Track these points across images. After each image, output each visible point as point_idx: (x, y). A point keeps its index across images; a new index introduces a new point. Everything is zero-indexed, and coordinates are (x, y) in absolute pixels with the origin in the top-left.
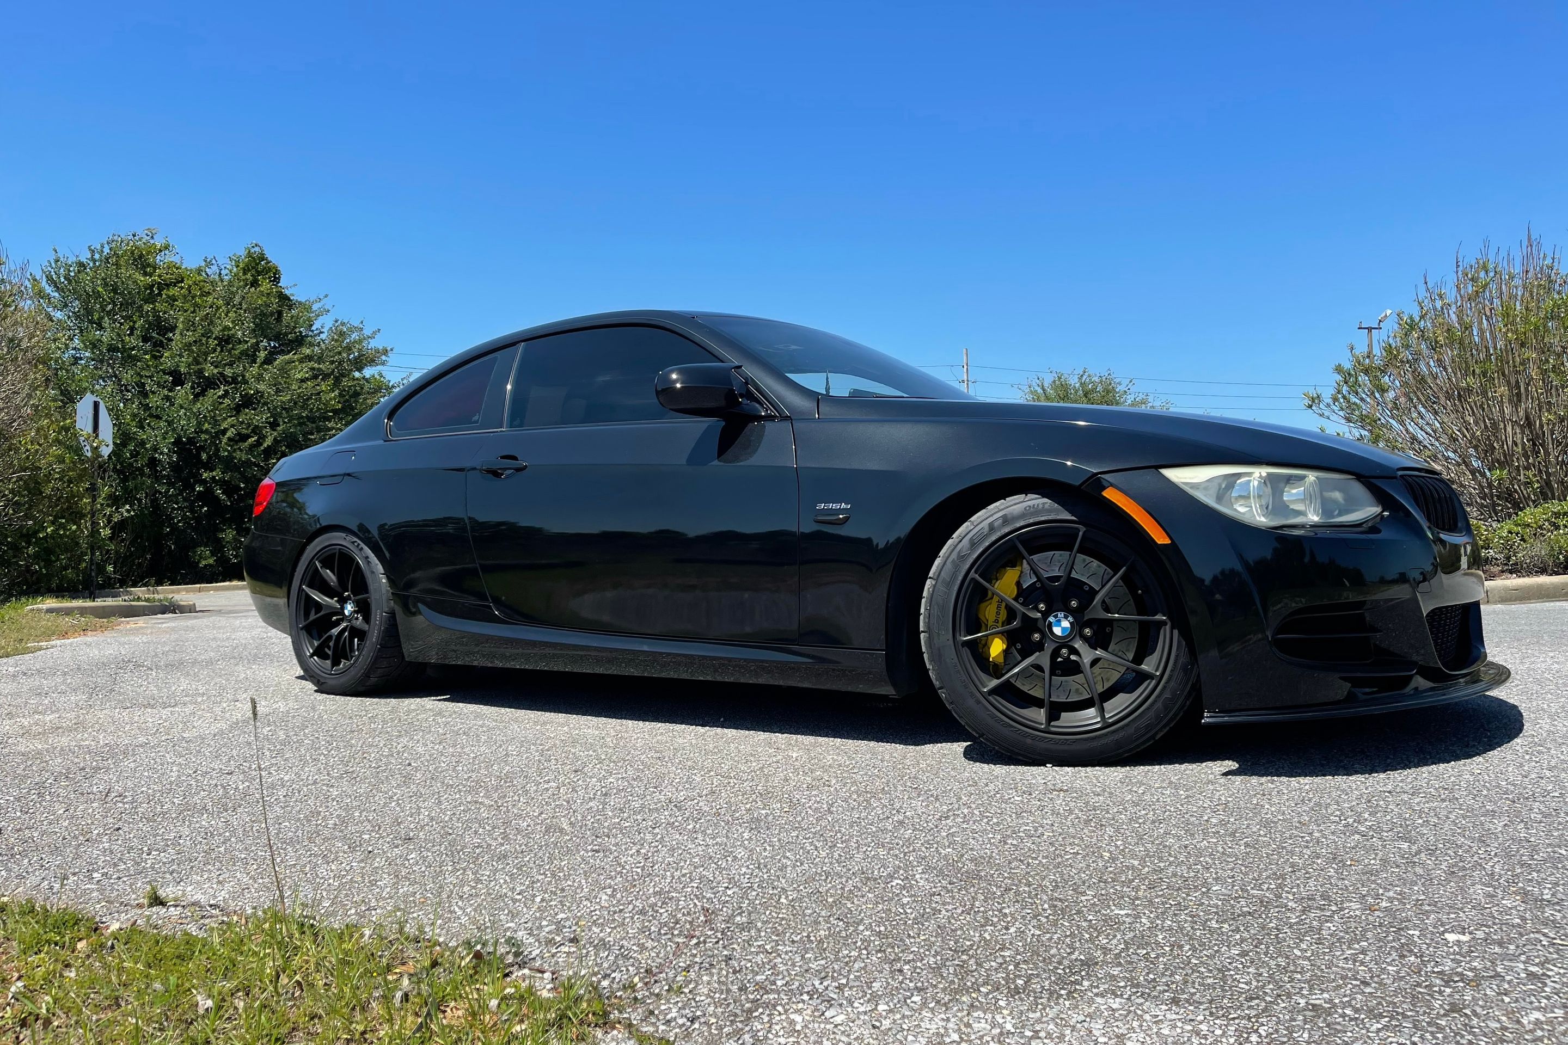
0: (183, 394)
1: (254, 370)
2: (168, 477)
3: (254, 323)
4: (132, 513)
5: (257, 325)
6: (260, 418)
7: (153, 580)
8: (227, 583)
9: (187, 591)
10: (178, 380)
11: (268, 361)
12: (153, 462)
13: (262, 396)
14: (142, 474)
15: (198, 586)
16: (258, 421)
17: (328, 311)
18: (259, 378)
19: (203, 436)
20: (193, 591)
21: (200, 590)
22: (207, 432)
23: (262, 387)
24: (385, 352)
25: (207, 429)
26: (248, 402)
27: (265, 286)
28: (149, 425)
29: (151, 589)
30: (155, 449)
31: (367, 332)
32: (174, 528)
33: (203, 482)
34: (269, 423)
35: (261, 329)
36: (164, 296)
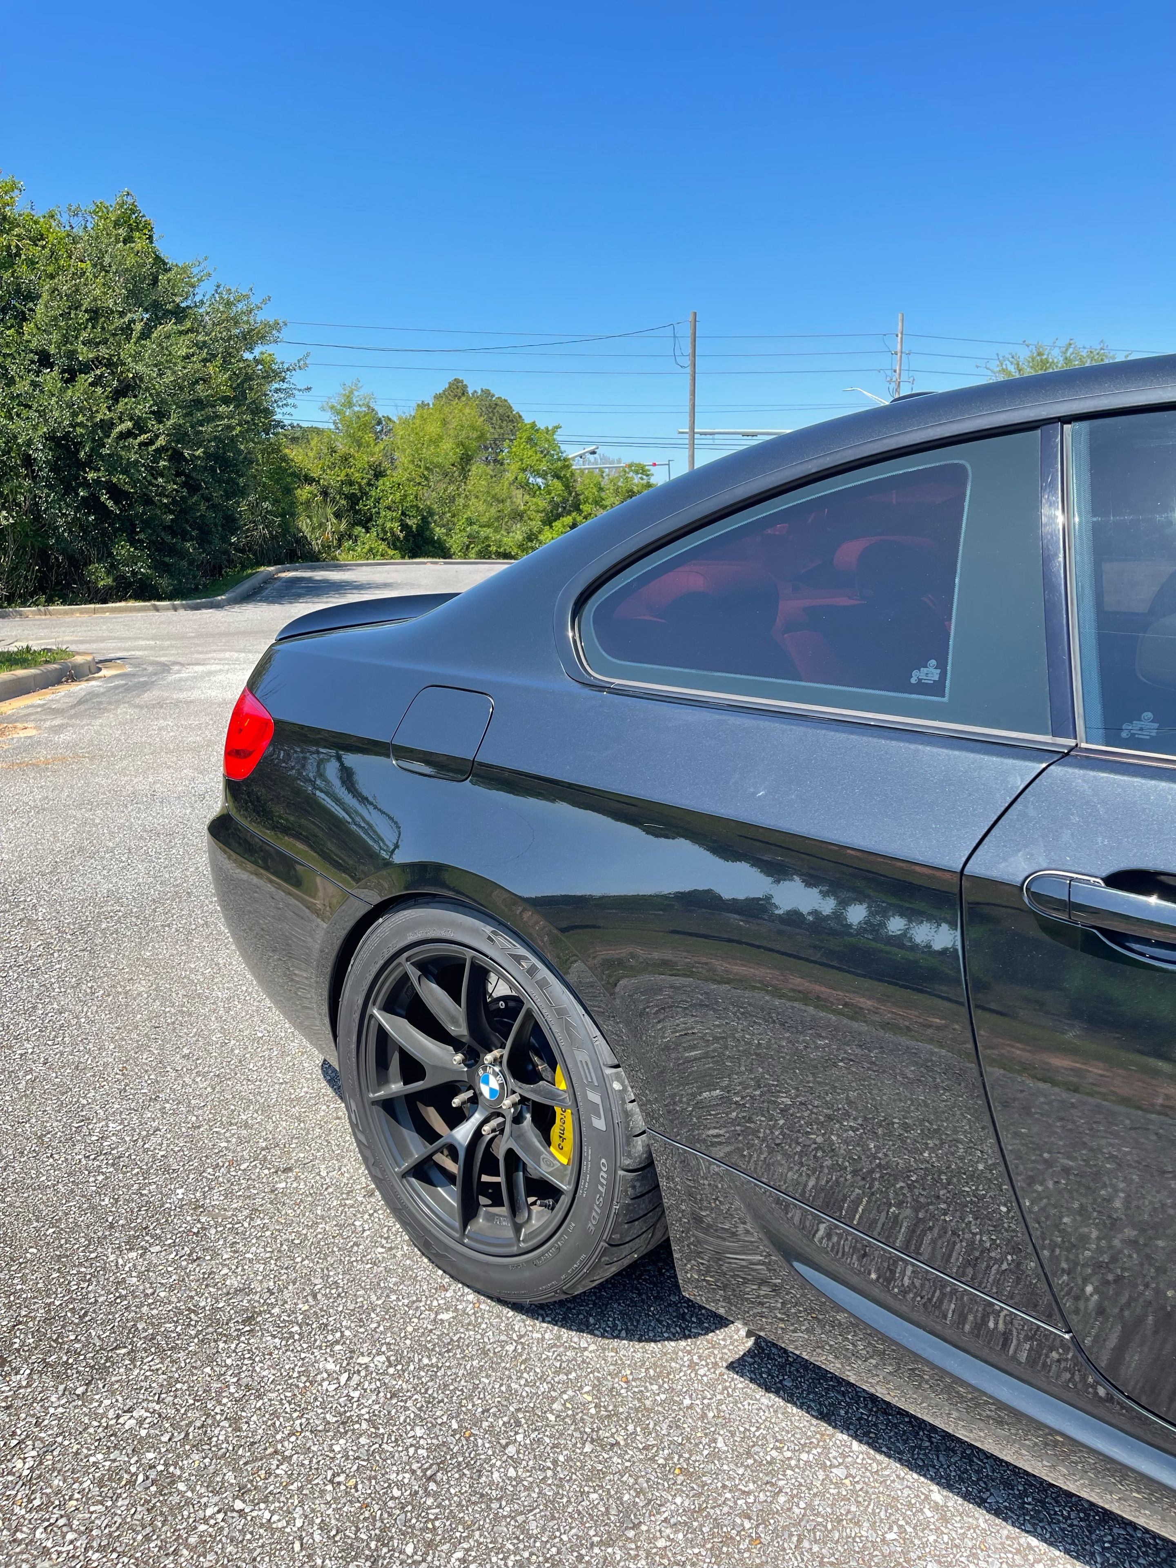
0: (51, 378)
1: (130, 347)
2: (47, 479)
3: (126, 288)
4: (11, 521)
5: (129, 291)
6: (143, 407)
7: (43, 598)
8: (123, 604)
9: (82, 612)
10: (44, 360)
11: (145, 335)
12: (28, 461)
13: (141, 380)
14: (18, 475)
15: (92, 606)
16: (140, 410)
17: (209, 275)
18: (137, 357)
19: (79, 430)
20: (87, 611)
21: (95, 611)
22: (81, 425)
23: (140, 368)
24: (276, 326)
25: (82, 422)
26: (125, 389)
27: (139, 244)
28: (18, 415)
29: (42, 608)
30: (29, 443)
31: (255, 300)
32: (59, 539)
33: (86, 484)
34: (153, 412)
35: (134, 296)
36: (23, 257)
